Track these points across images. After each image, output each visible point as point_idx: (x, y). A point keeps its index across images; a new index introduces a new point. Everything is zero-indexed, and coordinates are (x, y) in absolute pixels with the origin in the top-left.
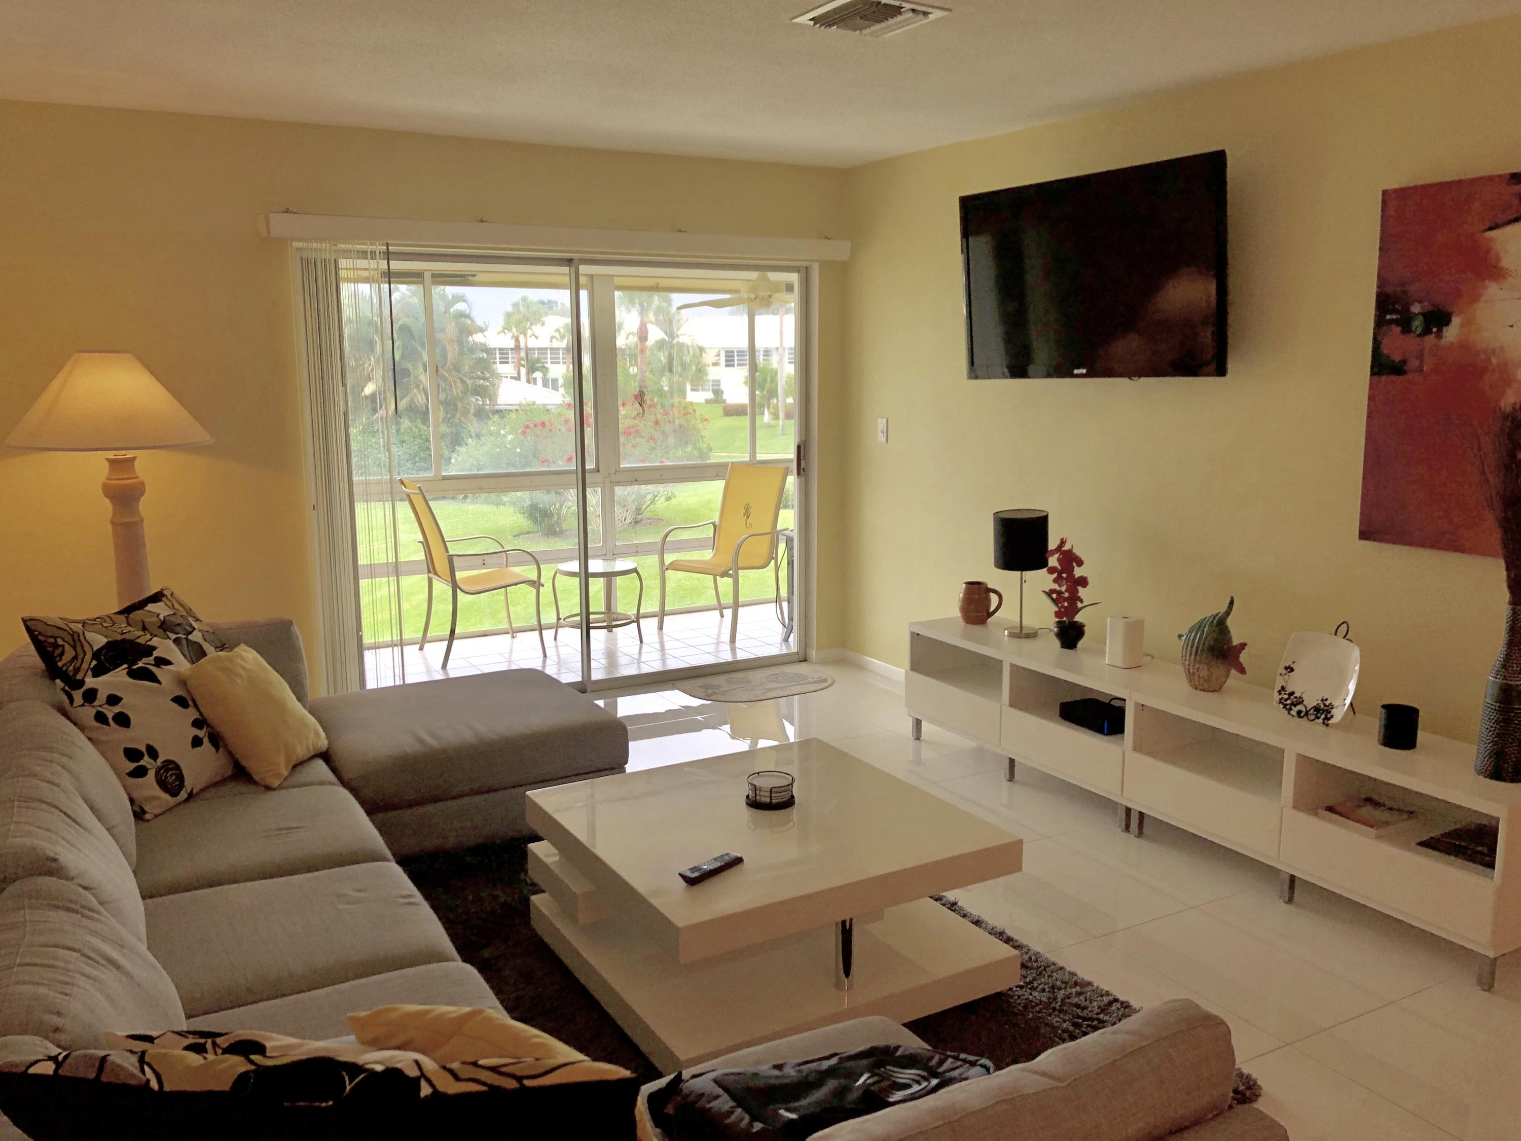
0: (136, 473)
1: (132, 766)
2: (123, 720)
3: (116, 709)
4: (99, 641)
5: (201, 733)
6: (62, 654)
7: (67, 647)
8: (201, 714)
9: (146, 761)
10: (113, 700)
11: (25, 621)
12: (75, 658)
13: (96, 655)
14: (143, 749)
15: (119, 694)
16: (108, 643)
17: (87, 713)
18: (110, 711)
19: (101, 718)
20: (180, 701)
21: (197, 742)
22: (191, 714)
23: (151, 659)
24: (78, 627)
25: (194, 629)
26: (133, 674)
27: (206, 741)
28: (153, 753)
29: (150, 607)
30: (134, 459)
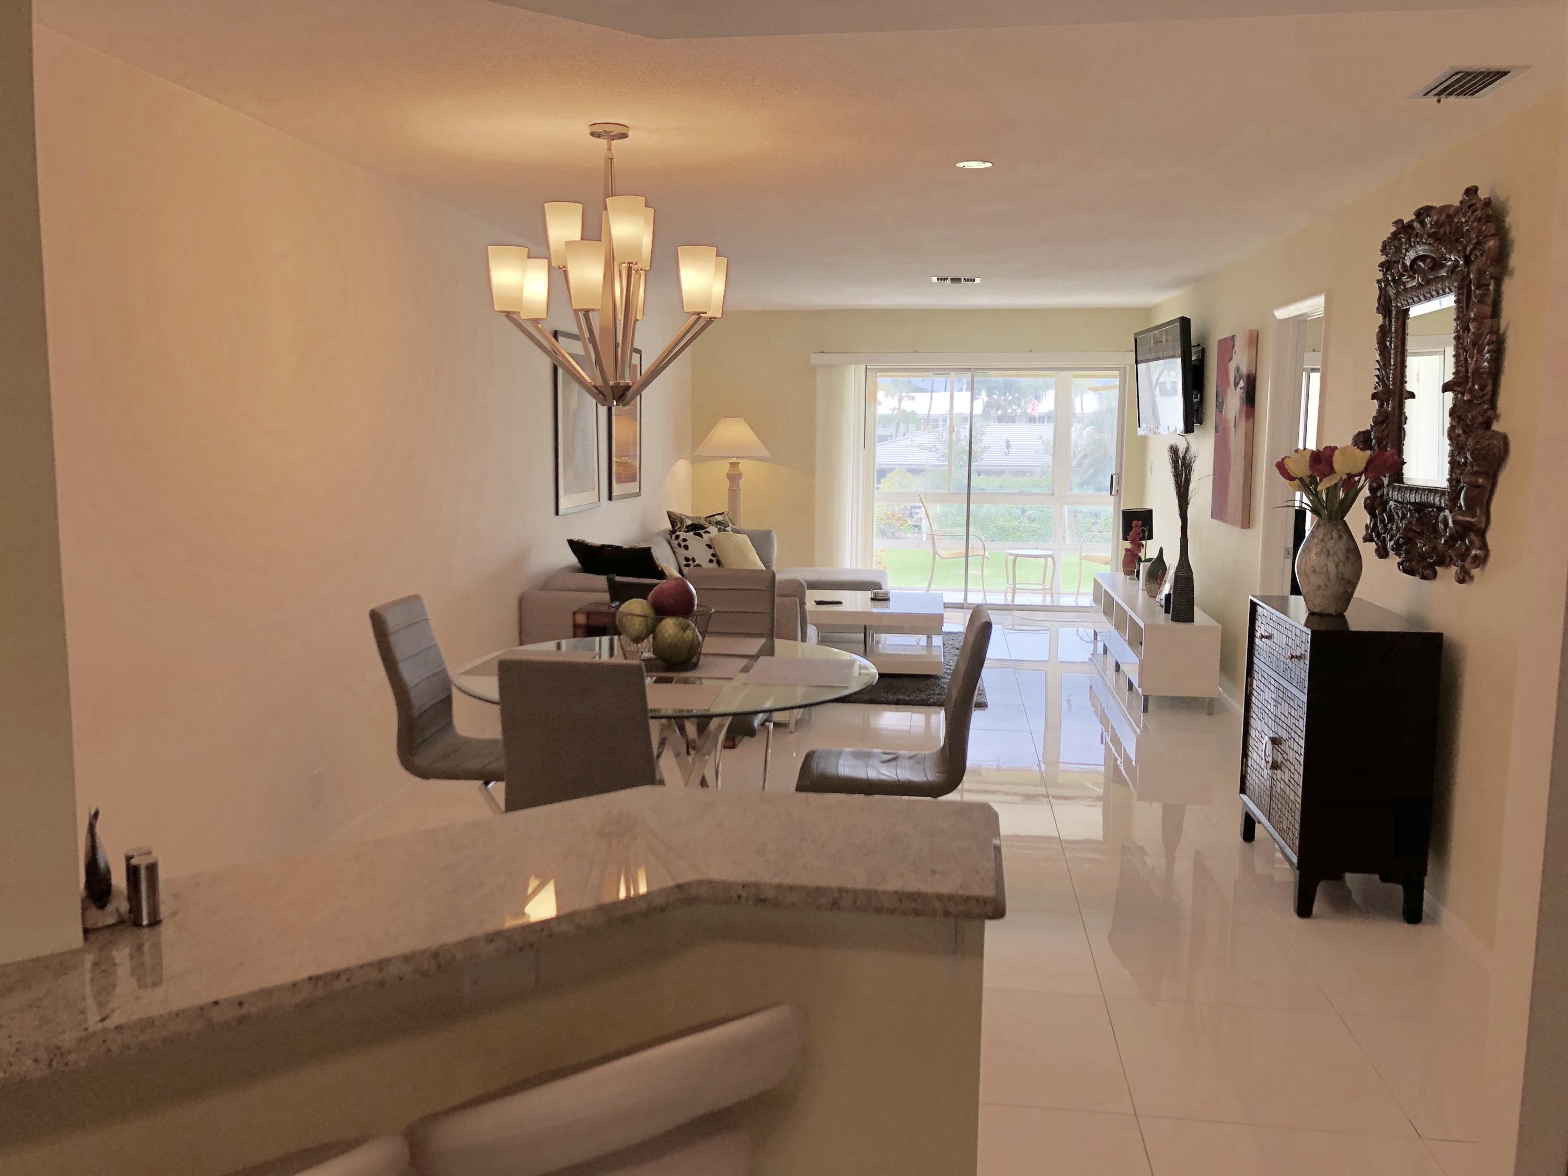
0: (739, 469)
1: (686, 563)
2: (686, 547)
3: (685, 543)
4: (689, 522)
5: (714, 559)
6: (677, 525)
7: (678, 524)
8: (715, 551)
9: (691, 562)
10: (685, 540)
11: (668, 512)
12: (680, 527)
13: (687, 527)
14: (691, 558)
15: (687, 539)
16: (692, 524)
17: (675, 543)
18: (683, 544)
19: (679, 545)
20: (709, 546)
21: (711, 561)
22: (712, 551)
23: (704, 531)
24: (683, 517)
25: (729, 526)
26: (695, 534)
27: (715, 561)
28: (694, 560)
29: (716, 517)
30: (739, 463)
